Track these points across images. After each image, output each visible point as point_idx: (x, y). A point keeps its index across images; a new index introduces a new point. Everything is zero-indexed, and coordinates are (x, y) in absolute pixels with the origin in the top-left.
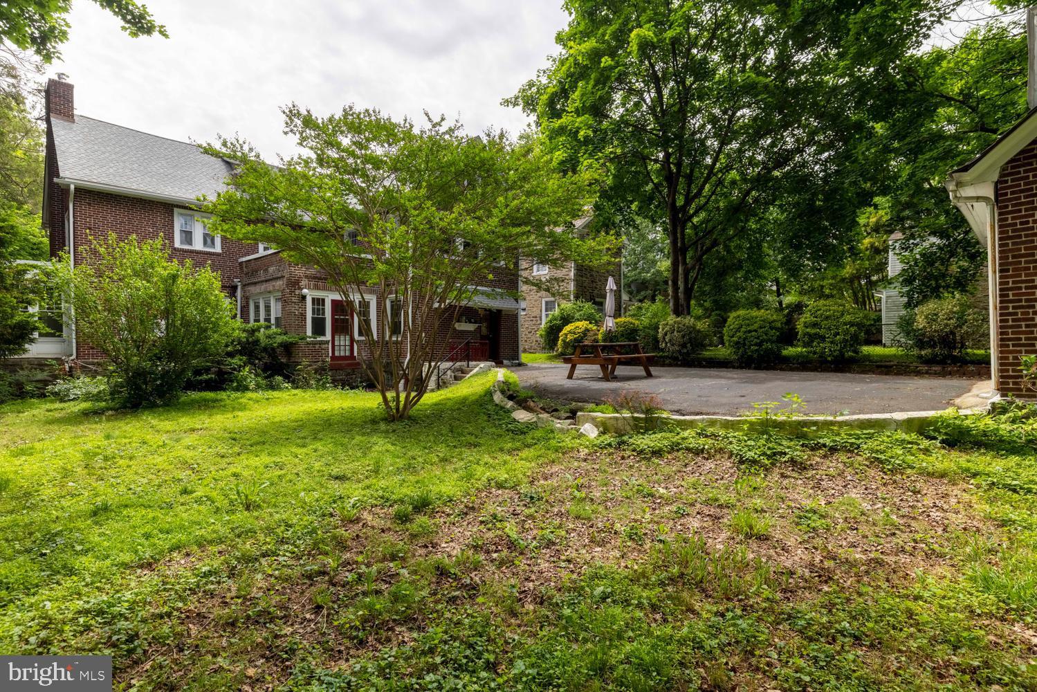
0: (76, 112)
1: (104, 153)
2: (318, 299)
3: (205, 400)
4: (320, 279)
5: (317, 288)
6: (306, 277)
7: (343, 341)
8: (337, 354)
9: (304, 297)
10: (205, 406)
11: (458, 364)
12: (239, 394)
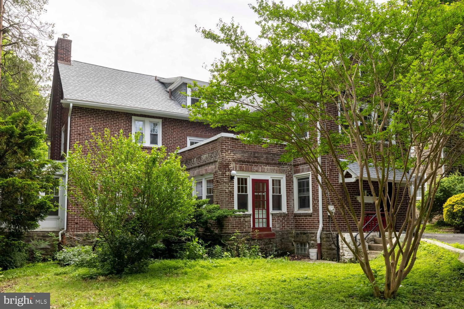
0: (72, 59)
1: (89, 82)
2: (242, 179)
3: (170, 268)
4: (244, 162)
5: (241, 169)
6: (234, 161)
7: (261, 214)
8: (257, 226)
9: (232, 178)
10: (169, 272)
11: (372, 234)
12: (193, 262)
